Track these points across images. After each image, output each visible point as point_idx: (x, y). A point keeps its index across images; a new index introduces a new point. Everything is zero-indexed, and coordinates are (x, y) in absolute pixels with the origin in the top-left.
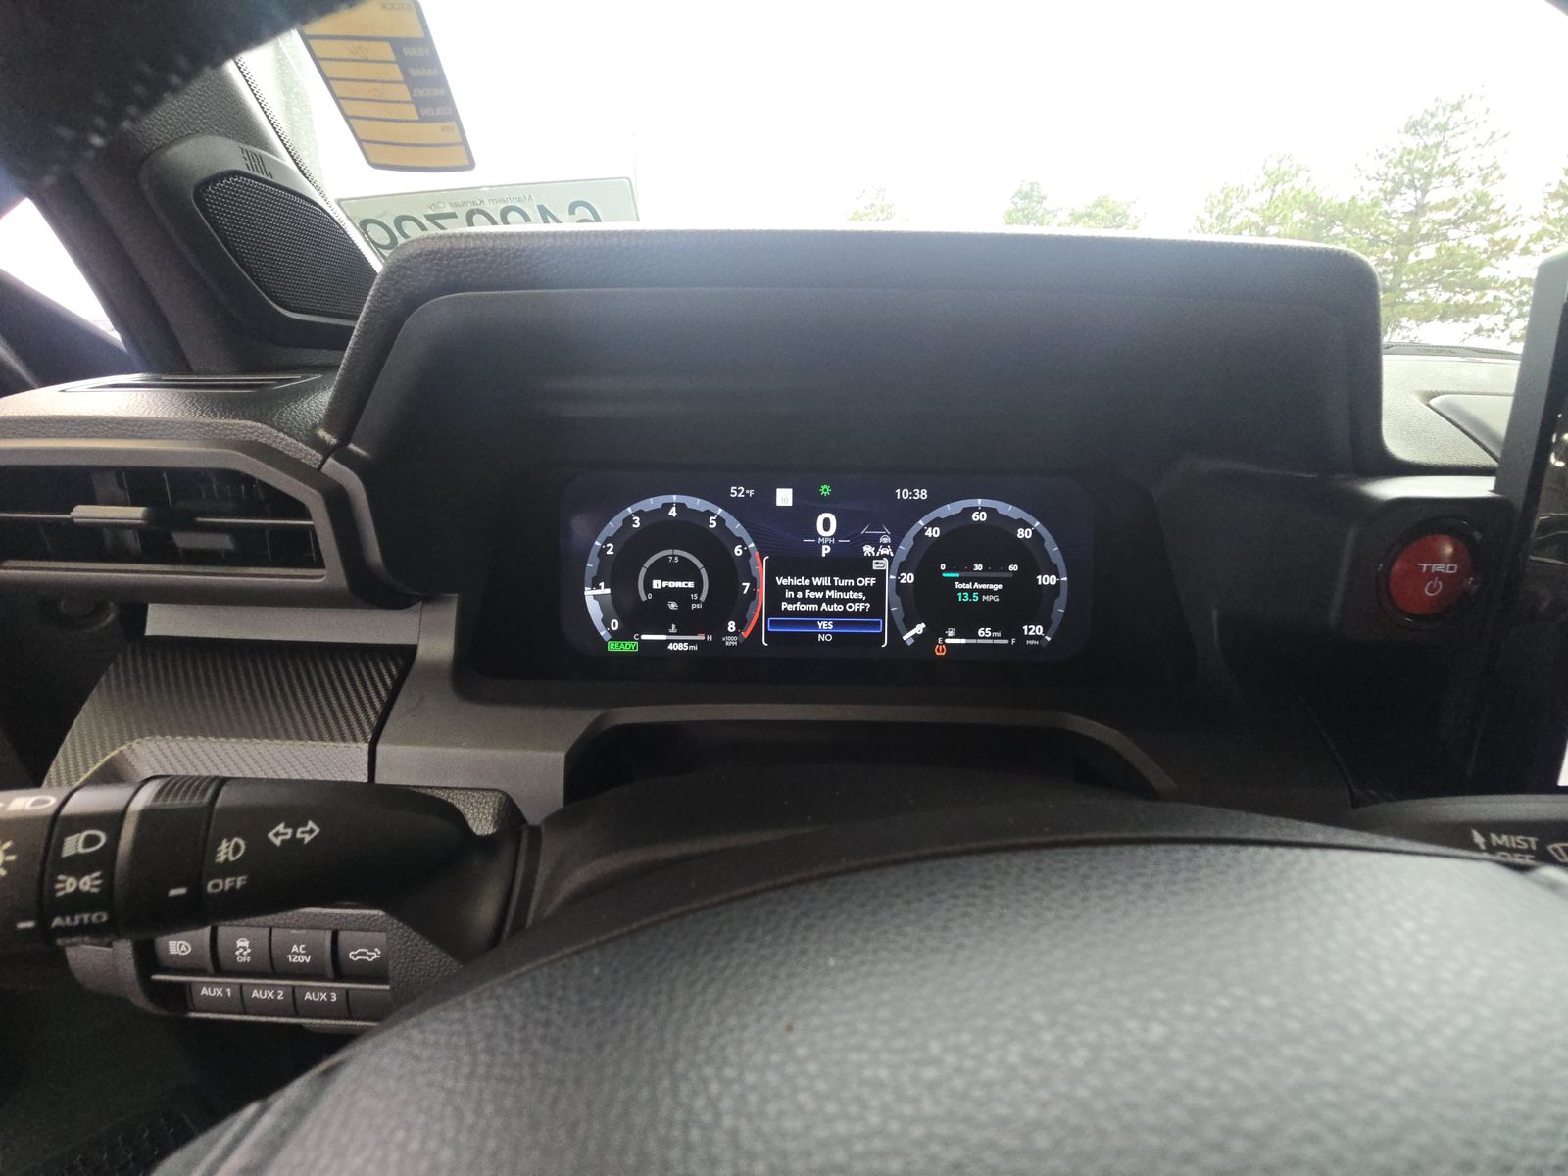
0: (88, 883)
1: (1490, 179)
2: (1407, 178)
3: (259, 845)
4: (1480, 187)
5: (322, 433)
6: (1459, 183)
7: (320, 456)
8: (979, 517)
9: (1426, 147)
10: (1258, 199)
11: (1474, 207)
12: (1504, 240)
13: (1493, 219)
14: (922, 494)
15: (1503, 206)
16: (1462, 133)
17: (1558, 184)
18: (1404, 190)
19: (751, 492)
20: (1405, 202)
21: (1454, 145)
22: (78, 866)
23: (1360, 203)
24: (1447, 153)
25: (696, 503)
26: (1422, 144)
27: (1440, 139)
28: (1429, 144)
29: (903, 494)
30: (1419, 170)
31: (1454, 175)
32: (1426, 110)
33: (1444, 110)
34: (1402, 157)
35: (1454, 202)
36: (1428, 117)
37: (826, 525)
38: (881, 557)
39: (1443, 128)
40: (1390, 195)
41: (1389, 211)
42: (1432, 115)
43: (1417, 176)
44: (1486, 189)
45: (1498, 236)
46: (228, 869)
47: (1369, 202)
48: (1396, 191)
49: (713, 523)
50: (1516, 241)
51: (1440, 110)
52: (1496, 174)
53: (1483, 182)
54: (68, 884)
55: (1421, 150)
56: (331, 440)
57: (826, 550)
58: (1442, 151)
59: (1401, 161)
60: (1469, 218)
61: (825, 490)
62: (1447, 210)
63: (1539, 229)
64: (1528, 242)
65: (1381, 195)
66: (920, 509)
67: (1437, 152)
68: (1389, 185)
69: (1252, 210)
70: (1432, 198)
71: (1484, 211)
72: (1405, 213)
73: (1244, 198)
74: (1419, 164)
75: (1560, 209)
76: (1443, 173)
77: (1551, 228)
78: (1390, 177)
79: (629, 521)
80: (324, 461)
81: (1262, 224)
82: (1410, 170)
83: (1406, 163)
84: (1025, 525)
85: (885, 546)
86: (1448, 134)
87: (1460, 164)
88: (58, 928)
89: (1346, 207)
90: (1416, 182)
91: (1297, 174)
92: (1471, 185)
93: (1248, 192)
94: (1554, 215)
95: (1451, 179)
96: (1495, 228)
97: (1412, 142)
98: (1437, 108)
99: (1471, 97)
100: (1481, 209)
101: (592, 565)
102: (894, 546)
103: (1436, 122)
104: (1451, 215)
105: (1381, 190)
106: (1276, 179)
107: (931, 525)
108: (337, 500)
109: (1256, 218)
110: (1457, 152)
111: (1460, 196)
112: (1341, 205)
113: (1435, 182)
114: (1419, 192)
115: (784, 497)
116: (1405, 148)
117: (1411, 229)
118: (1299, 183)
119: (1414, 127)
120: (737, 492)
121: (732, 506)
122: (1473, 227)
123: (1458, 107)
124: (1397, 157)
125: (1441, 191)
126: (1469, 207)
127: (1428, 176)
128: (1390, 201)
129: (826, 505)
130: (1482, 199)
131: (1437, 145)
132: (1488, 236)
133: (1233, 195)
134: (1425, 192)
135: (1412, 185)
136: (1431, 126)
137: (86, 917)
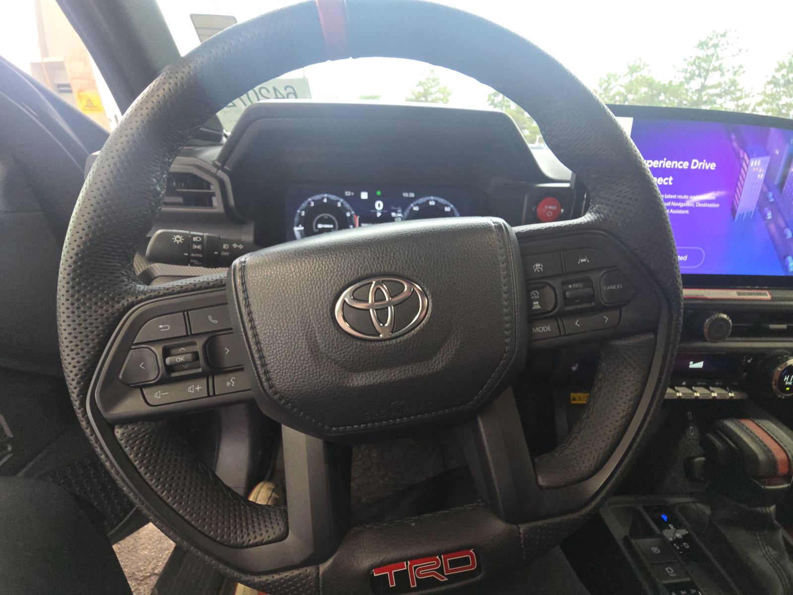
0: (199, 247)
1: (738, 73)
2: (697, 72)
3: (231, 247)
4: (732, 77)
5: (216, 162)
6: (723, 75)
7: (216, 170)
8: (432, 203)
9: (707, 56)
10: (625, 81)
11: (729, 87)
12: (744, 104)
13: (738, 94)
14: (412, 195)
15: (744, 88)
16: (725, 49)
17: (771, 76)
18: (696, 78)
19: (353, 194)
20: (696, 84)
21: (720, 55)
22: (197, 243)
23: (674, 84)
24: (718, 58)
25: (333, 197)
26: (705, 54)
27: (714, 52)
28: (709, 54)
29: (405, 195)
30: (704, 68)
31: (720, 71)
32: (708, 37)
33: (717, 36)
34: (695, 60)
35: (720, 85)
36: (708, 40)
37: (379, 205)
38: (398, 217)
39: (716, 46)
40: (688, 80)
41: (688, 88)
42: (711, 39)
43: (702, 70)
44: (736, 78)
45: (741, 103)
46: (225, 250)
47: (678, 84)
48: (692, 77)
49: (339, 205)
50: (749, 105)
51: (715, 37)
52: (741, 70)
53: (734, 75)
54: (195, 247)
55: (705, 57)
56: (219, 164)
57: (379, 215)
58: (715, 58)
59: (694, 63)
60: (727, 93)
61: (379, 193)
62: (716, 89)
63: (761, 99)
64: (755, 106)
65: (684, 80)
66: (411, 200)
67: (712, 59)
68: (688, 75)
69: (621, 86)
70: (709, 82)
71: (735, 90)
72: (696, 90)
73: (617, 80)
74: (704, 64)
75: (772, 89)
76: (715, 69)
77: (767, 99)
78: (689, 71)
79: (309, 203)
80: (217, 172)
81: (626, 94)
82: (699, 67)
83: (697, 64)
84: (447, 206)
85: (399, 213)
86: (718, 49)
87: (724, 66)
88: (192, 257)
89: (667, 86)
90: (702, 74)
91: (643, 68)
92: (729, 76)
93: (620, 77)
94: (768, 92)
95: (719, 73)
96: (740, 98)
97: (701, 53)
98: (713, 36)
99: (730, 30)
100: (733, 88)
101: (296, 219)
102: (403, 213)
103: (712, 43)
104: (718, 91)
105: (684, 78)
106: (633, 70)
107: (415, 206)
108: (222, 184)
109: (623, 90)
110: (722, 59)
111: (722, 82)
112: (664, 85)
113: (710, 74)
114: (703, 78)
115: (364, 196)
116: (697, 56)
117: (698, 99)
118: (644, 73)
119: (702, 45)
120: (348, 193)
121: (346, 198)
122: (729, 97)
123: (724, 35)
124: (692, 60)
125: (714, 78)
126: (727, 88)
127: (707, 71)
128: (688, 84)
129: (379, 198)
130: (733, 83)
131: (713, 55)
132: (735, 103)
133: (612, 78)
134: (705, 78)
135: (700, 76)
136: (710, 45)
137: (198, 255)
